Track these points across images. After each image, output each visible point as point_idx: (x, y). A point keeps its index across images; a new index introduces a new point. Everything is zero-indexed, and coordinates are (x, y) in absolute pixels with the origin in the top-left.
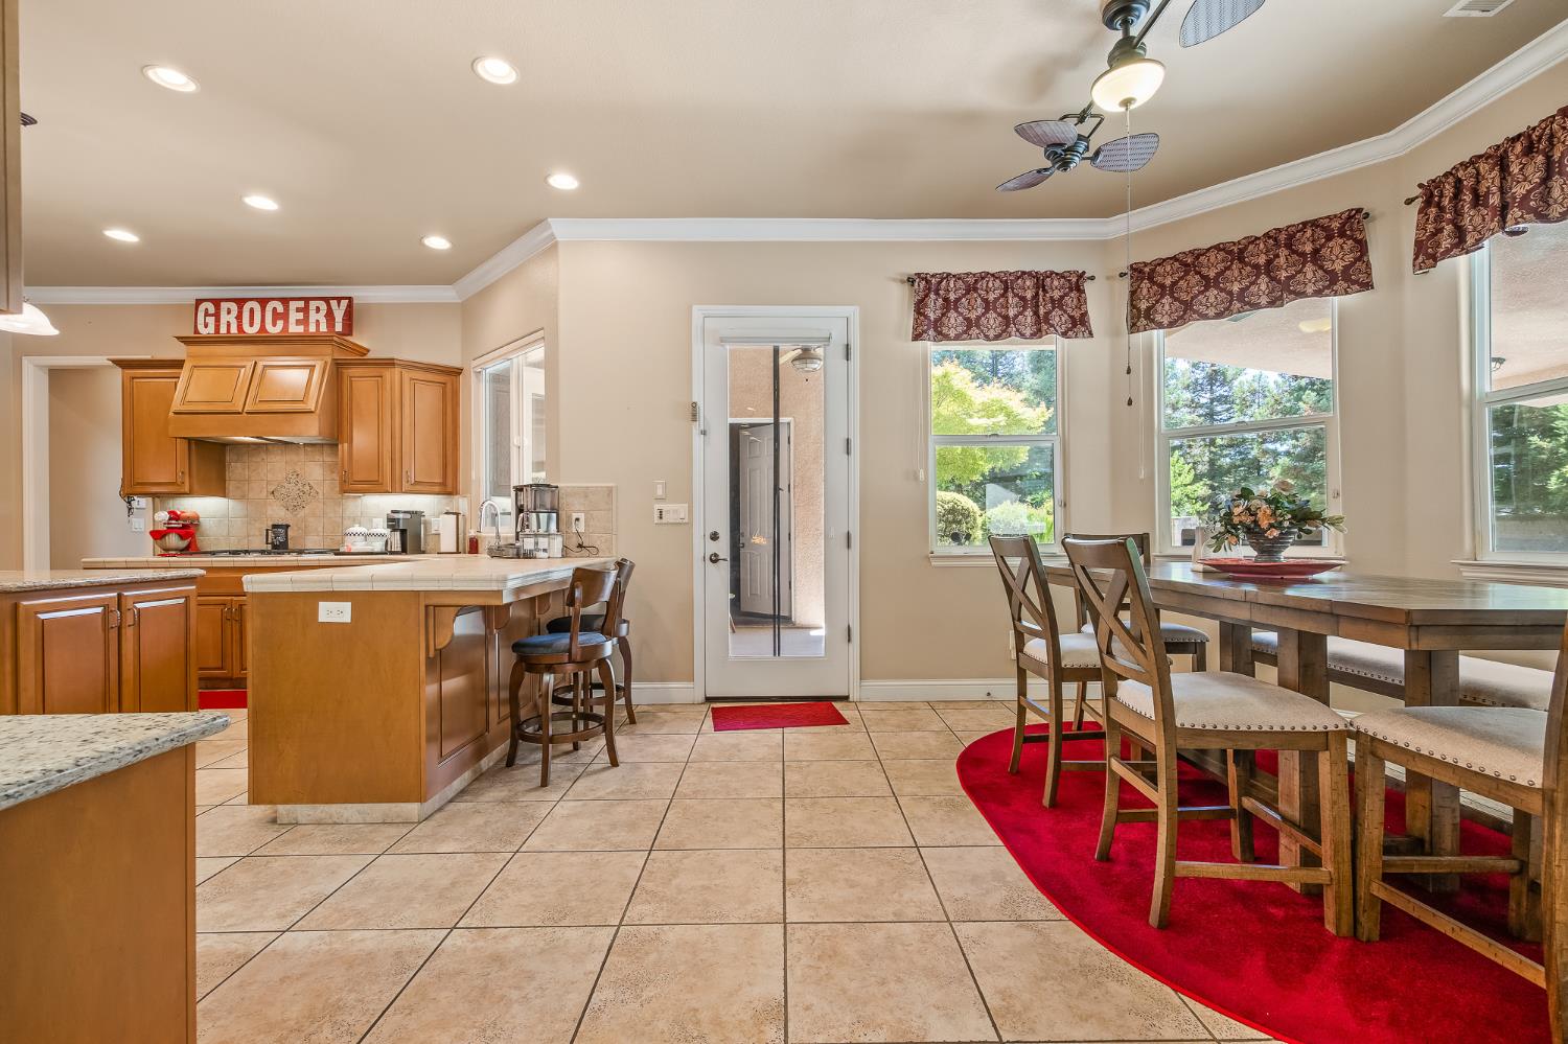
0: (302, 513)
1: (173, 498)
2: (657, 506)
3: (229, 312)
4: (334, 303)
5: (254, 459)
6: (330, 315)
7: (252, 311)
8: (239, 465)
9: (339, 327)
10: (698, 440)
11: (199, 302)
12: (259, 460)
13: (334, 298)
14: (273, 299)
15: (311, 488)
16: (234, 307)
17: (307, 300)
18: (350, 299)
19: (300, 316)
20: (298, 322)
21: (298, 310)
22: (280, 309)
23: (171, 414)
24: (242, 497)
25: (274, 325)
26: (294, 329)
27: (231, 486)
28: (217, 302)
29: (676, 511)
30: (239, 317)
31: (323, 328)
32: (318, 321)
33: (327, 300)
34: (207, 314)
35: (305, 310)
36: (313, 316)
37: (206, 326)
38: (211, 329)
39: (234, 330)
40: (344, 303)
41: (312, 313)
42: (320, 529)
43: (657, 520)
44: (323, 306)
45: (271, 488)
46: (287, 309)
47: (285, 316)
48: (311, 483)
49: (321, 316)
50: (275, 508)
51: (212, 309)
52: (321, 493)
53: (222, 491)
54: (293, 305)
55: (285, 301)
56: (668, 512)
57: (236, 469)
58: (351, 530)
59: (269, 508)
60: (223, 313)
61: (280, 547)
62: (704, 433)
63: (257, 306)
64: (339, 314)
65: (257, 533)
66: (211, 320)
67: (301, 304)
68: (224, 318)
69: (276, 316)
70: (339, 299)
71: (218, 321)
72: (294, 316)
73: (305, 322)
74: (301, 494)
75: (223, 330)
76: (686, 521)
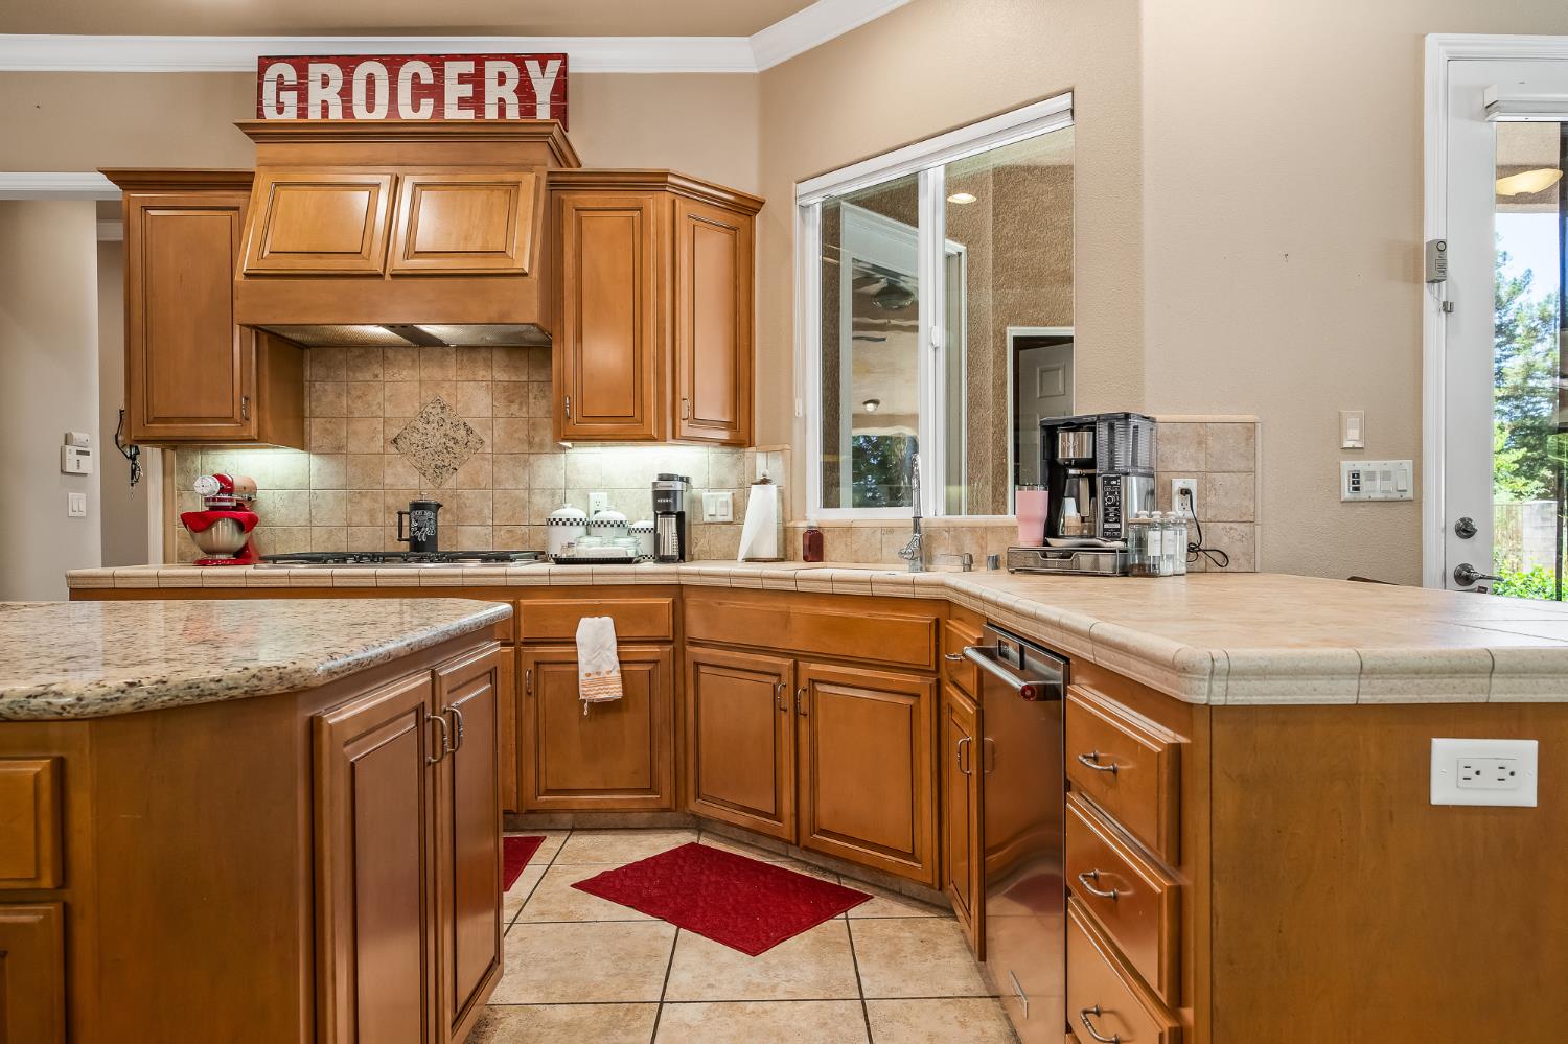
0: (451, 482)
1: (202, 449)
2: (1348, 465)
3: (325, 82)
4: (533, 67)
5: (359, 376)
6: (525, 91)
7: (371, 80)
8: (329, 387)
9: (543, 113)
10: (1434, 321)
11: (265, 62)
12: (368, 376)
13: (533, 57)
14: (413, 57)
15: (469, 431)
16: (335, 72)
17: (479, 60)
18: (564, 57)
19: (467, 90)
20: (463, 103)
21: (462, 79)
22: (427, 77)
23: (238, 277)
24: (336, 451)
25: (416, 107)
26: (452, 113)
27: (315, 428)
28: (301, 64)
29: (1386, 476)
30: (346, 93)
31: (513, 113)
32: (501, 100)
33: (519, 60)
34: (281, 86)
35: (477, 79)
36: (493, 93)
37: (280, 110)
38: (290, 115)
39: (336, 114)
40: (553, 66)
41: (490, 84)
42: (487, 512)
43: (1347, 494)
44: (512, 71)
45: (394, 432)
46: (439, 75)
47: (436, 91)
48: (467, 421)
49: (509, 93)
50: (400, 469)
51: (291, 76)
52: (488, 441)
53: (297, 439)
54: (452, 70)
55: (436, 62)
56: (1371, 476)
57: (325, 395)
58: (559, 513)
59: (389, 471)
60: (314, 86)
61: (421, 548)
62: (1447, 308)
63: (380, 72)
64: (543, 89)
65: (366, 519)
66: (290, 98)
67: (468, 67)
68: (316, 94)
69: (419, 90)
70: (543, 59)
71: (303, 97)
72: (454, 91)
73: (477, 101)
74: (451, 444)
75: (315, 115)
76: (1409, 495)
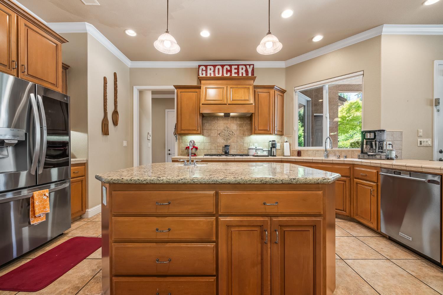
0: (230, 141)
1: (185, 135)
2: (419, 140)
3: (210, 69)
4: (248, 67)
5: (213, 122)
6: (247, 71)
7: (219, 69)
8: (207, 124)
9: (250, 75)
11: (199, 66)
12: (215, 122)
13: (248, 65)
14: (226, 65)
15: (233, 132)
16: (212, 68)
17: (238, 65)
18: (254, 65)
19: (236, 71)
20: (235, 73)
21: (235, 69)
22: (229, 68)
23: (201, 105)
24: (209, 136)
25: (227, 74)
26: (233, 75)
27: (205, 131)
28: (206, 66)
29: (427, 142)
30: (214, 71)
31: (244, 75)
32: (242, 73)
33: (245, 65)
34: (202, 70)
35: (238, 69)
36: (241, 71)
37: (202, 74)
38: (204, 75)
39: (212, 75)
40: (252, 66)
41: (240, 70)
42: (236, 147)
43: (419, 145)
44: (244, 67)
45: (219, 132)
46: (231, 68)
47: (230, 71)
48: (232, 130)
49: (244, 71)
50: (220, 139)
51: (204, 69)
52: (236, 134)
53: (202, 134)
54: (233, 67)
55: (230, 66)
56: (424, 142)
57: (207, 126)
58: (251, 147)
59: (218, 139)
60: (208, 70)
61: (227, 153)
62: (438, 111)
63: (220, 68)
64: (250, 70)
65: (214, 148)
66: (204, 72)
67: (236, 67)
68: (209, 72)
69: (227, 71)
70: (250, 65)
71: (206, 72)
72: (234, 71)
73: (238, 73)
74: (229, 135)
75: (208, 75)
76: (431, 145)
